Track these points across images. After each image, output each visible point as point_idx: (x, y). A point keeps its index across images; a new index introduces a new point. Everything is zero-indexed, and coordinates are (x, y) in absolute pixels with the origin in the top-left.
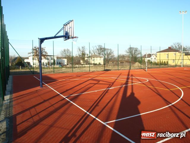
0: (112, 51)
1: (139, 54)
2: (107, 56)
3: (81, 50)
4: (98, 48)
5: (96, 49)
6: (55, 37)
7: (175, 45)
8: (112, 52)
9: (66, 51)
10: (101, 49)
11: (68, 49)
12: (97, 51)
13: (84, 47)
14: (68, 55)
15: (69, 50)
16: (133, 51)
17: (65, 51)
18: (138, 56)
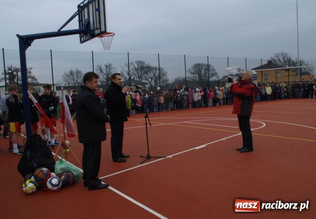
0: (164, 72)
1: (213, 75)
2: (155, 81)
3: (104, 71)
4: (136, 66)
5: (132, 69)
6: (60, 33)
7: (277, 57)
8: (164, 74)
9: (75, 74)
10: (142, 68)
11: (79, 69)
12: (136, 72)
13: (110, 65)
14: (78, 81)
15: (80, 71)
16: (203, 70)
17: (72, 73)
18: (211, 79)
